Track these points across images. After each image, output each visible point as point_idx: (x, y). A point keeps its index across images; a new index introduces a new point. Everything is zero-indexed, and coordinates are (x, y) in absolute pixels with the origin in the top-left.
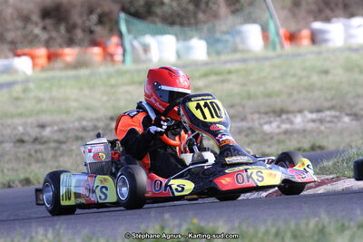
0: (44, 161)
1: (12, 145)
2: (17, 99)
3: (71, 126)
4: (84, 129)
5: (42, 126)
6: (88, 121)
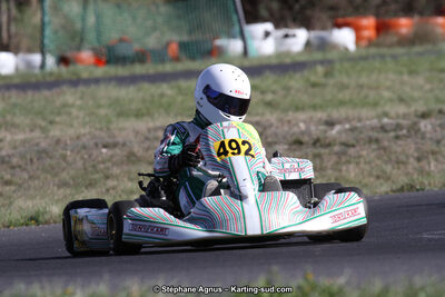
1: (286, 147)
4: (383, 129)
5: (331, 124)
6: (391, 118)
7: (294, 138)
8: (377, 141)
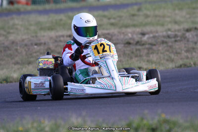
7: (126, 41)
8: (166, 42)
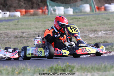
0: (23, 43)
1: (14, 38)
2: (16, 24)
3: (32, 33)
4: (35, 34)
5: (23, 33)
6: (37, 32)
